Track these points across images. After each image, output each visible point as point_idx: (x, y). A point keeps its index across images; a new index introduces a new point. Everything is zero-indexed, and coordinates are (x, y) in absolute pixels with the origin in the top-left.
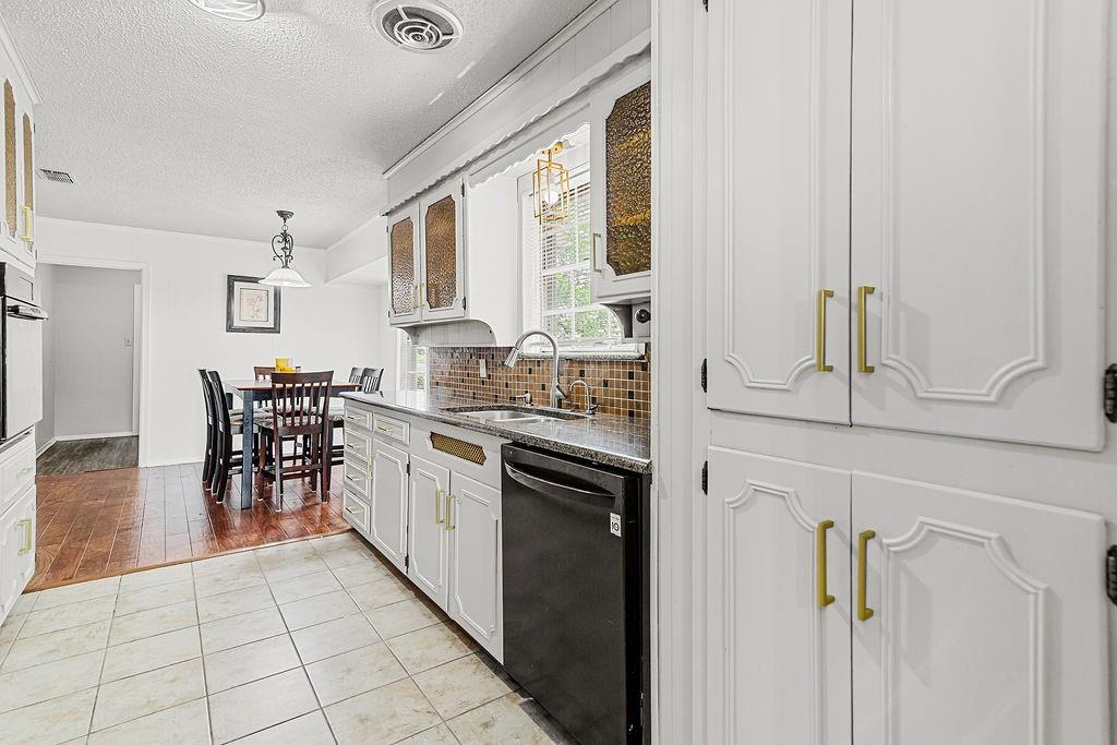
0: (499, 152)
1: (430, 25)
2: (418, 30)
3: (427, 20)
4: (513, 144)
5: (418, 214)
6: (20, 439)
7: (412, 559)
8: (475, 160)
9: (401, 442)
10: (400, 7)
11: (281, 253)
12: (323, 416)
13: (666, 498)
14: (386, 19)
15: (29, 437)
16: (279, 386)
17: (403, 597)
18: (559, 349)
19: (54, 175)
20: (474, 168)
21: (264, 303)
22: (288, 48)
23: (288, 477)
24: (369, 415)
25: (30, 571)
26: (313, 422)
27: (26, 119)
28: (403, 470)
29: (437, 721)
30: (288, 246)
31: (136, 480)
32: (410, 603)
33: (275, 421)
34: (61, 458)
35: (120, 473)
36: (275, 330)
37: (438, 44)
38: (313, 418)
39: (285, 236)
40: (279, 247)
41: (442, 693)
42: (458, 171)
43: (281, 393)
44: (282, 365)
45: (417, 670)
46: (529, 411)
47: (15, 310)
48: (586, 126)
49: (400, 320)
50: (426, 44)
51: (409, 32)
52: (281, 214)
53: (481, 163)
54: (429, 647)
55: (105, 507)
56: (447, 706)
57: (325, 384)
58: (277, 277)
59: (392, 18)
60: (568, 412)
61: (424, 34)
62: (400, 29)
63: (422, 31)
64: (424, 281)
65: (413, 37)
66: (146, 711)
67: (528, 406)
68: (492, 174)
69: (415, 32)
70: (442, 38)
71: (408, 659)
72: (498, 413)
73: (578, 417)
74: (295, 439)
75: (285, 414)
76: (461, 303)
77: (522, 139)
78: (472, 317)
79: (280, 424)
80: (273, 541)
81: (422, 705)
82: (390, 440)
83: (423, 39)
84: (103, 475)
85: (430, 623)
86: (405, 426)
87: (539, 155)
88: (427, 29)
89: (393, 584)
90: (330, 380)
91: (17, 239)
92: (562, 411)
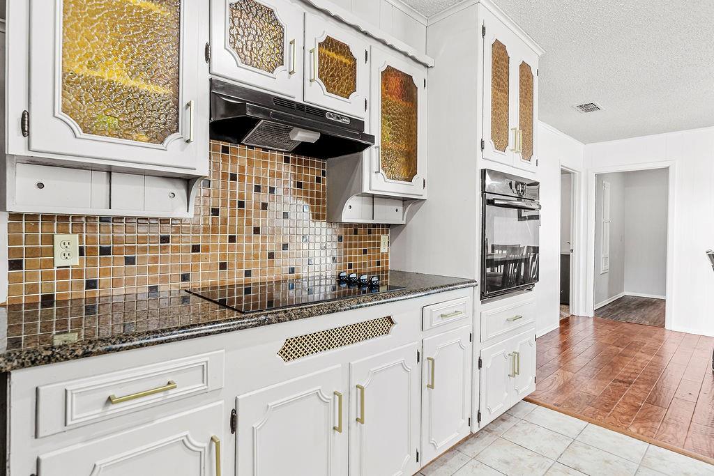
19: (586, 108)
31: (658, 339)
35: (648, 330)
84: (636, 328)
91: (509, 153)
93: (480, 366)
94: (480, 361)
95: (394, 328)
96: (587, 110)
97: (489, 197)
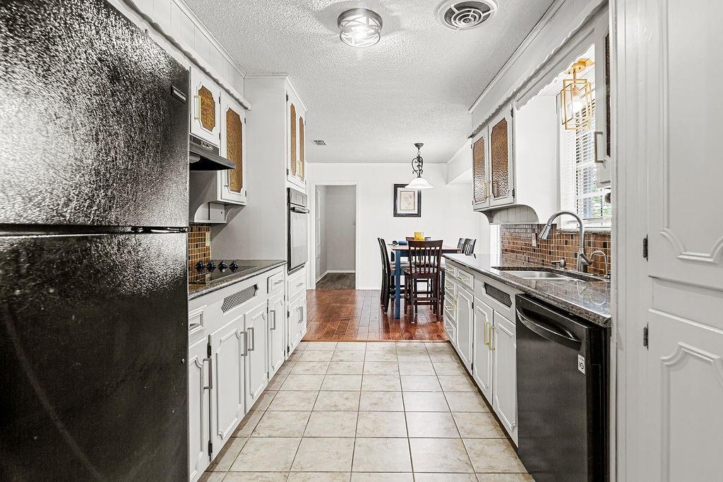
0: (534, 81)
1: (473, 10)
2: (465, 16)
3: (471, 8)
4: (542, 73)
5: (486, 134)
6: (299, 269)
7: (475, 366)
8: (519, 91)
9: (470, 288)
10: (452, 6)
11: (417, 169)
12: (437, 268)
13: (622, 349)
14: (446, 16)
15: (303, 268)
16: (412, 248)
17: (470, 389)
18: (584, 225)
19: (319, 142)
20: (519, 95)
21: (413, 198)
22: (399, 51)
23: (420, 304)
24: (455, 268)
25: (304, 331)
26: (431, 271)
27: (301, 119)
28: (470, 306)
29: (471, 471)
30: (420, 164)
31: (354, 296)
32: (473, 394)
33: (411, 269)
34: (328, 281)
35: (348, 291)
36: (419, 215)
37: (481, 20)
38: (431, 269)
39: (419, 158)
40: (415, 165)
41: (478, 456)
42: (509, 100)
43: (414, 253)
44: (418, 236)
45: (467, 436)
46: (561, 273)
47: (293, 209)
48: (593, 47)
49: (479, 206)
50: (473, 23)
51: (460, 19)
52: (417, 145)
53: (523, 92)
54: (478, 425)
55: (338, 307)
56: (480, 464)
57: (438, 248)
58: (416, 184)
59: (449, 14)
60: (591, 276)
61: (470, 17)
62: (455, 19)
63: (468, 15)
64: (491, 180)
65: (464, 21)
66: (333, 409)
67: (562, 269)
68: (530, 98)
69: (464, 18)
70: (483, 15)
71: (463, 428)
72: (538, 273)
73: (597, 280)
74: (427, 281)
75: (419, 266)
76: (511, 193)
77: (548, 68)
78: (519, 202)
79: (413, 271)
80: (406, 339)
81: (464, 458)
82: (465, 286)
83: (470, 20)
84: (341, 291)
85: (483, 411)
86: (471, 277)
87: (563, 76)
88: (471, 13)
89: (465, 380)
90: (441, 246)
91: (297, 177)
92: (586, 275)
93: (288, 316)
94: (288, 313)
95: (258, 291)
96: (319, 144)
97: (292, 206)
